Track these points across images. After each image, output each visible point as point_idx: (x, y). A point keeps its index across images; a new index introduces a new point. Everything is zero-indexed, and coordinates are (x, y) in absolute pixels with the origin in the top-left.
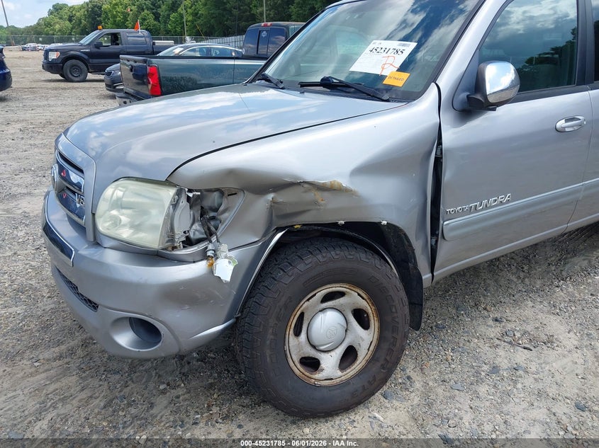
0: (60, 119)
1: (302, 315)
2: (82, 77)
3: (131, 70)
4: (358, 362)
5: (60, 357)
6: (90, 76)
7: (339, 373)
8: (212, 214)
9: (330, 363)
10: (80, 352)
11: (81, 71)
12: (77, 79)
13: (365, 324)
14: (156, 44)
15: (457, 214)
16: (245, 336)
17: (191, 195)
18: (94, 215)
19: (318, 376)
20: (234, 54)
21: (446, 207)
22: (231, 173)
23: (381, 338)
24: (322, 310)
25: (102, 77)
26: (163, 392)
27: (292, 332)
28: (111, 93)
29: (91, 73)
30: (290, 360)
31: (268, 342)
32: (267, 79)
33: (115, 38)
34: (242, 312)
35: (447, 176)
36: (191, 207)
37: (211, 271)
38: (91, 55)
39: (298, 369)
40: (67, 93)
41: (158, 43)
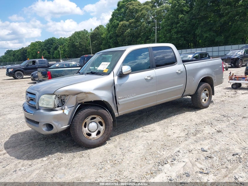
0: (16, 92)
1: (86, 123)
2: (21, 77)
3: (42, 73)
4: (101, 134)
5: (27, 145)
6: (24, 77)
7: (96, 137)
8: (63, 101)
9: (94, 135)
10: (32, 144)
11: (21, 75)
12: (19, 78)
13: (102, 125)
14: (49, 64)
15: (121, 99)
16: (72, 128)
17: (58, 96)
18: (38, 103)
19: (90, 137)
20: (78, 65)
21: (118, 97)
22: (67, 91)
23: (106, 128)
24: (91, 122)
25: (30, 76)
26: (55, 148)
27: (83, 126)
28: (33, 82)
29: (25, 75)
30: (83, 133)
31: (78, 128)
32: (79, 73)
33: (34, 62)
34: (71, 123)
35: (117, 90)
36: (59, 99)
37: (64, 112)
38: (25, 69)
39: (86, 136)
40: (16, 83)
41: (50, 63)
